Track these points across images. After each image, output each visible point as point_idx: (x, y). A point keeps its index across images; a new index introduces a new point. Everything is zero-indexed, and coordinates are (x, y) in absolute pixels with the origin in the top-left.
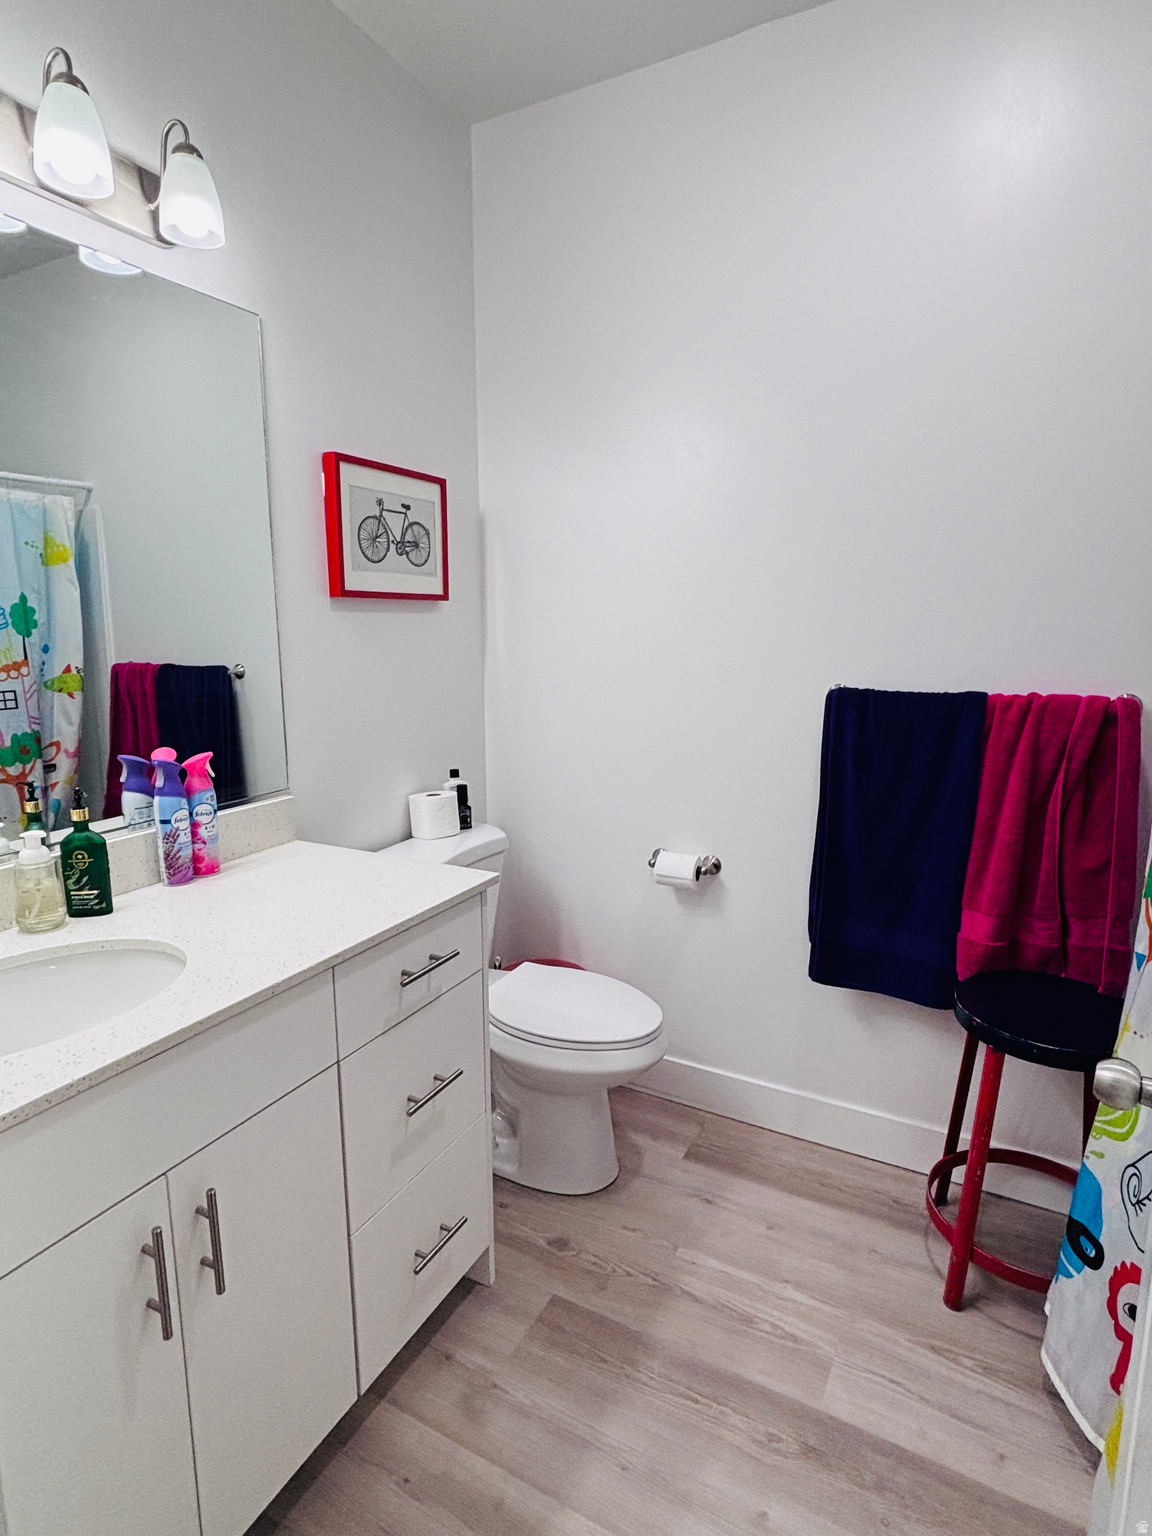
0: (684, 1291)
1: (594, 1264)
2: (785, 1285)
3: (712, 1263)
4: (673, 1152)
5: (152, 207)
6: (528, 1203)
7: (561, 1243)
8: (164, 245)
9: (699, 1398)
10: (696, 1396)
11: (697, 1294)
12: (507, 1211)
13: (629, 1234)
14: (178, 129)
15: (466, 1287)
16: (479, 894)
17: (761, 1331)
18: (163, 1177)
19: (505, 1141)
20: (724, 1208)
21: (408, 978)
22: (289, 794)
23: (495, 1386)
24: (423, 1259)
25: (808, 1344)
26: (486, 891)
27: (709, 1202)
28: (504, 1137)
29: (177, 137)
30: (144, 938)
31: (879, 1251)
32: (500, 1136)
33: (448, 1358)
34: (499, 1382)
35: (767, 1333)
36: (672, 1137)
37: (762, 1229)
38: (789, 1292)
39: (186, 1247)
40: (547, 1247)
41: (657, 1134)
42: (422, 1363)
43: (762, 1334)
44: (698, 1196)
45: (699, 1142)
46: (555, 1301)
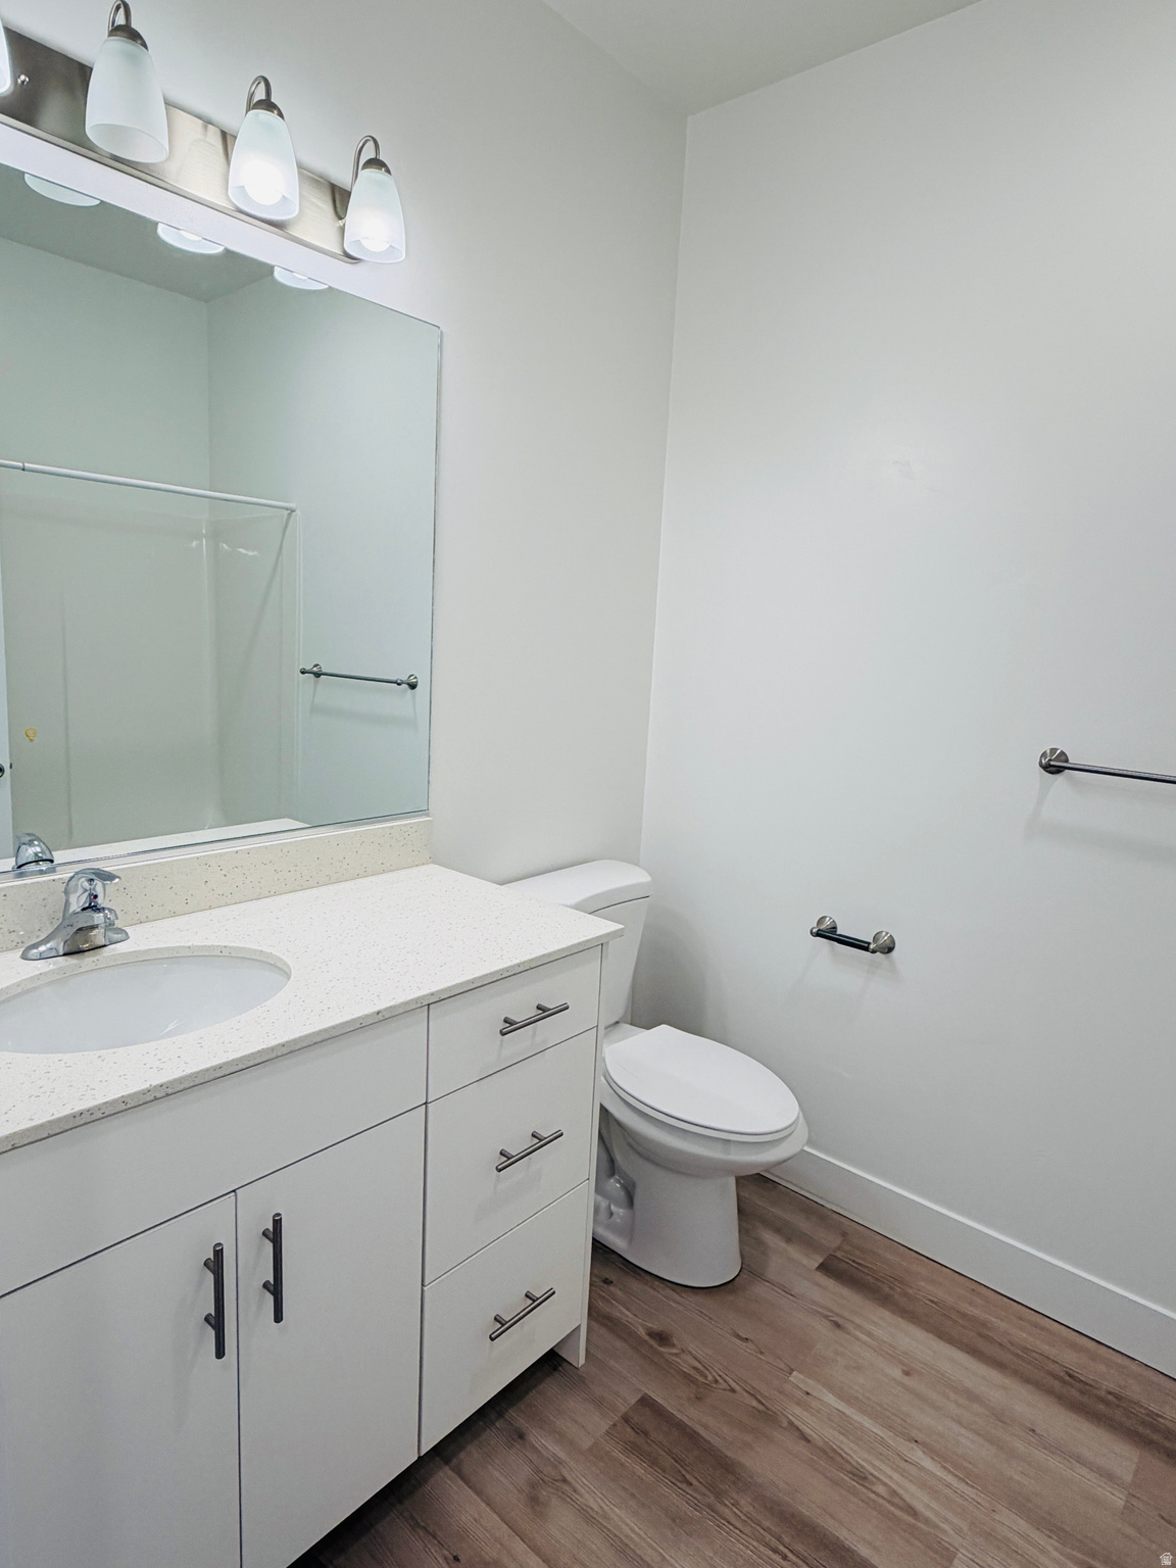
0: (791, 1423)
1: (694, 1368)
2: (914, 1445)
3: (830, 1399)
4: (805, 1261)
5: (341, 223)
6: (635, 1285)
7: (662, 1338)
8: (350, 260)
9: (790, 1555)
10: (786, 1551)
11: (807, 1431)
12: (612, 1288)
13: (739, 1342)
14: (371, 144)
15: (552, 1362)
16: (601, 945)
17: (874, 1492)
18: (233, 1194)
19: (621, 1211)
20: (857, 1338)
21: (510, 1026)
22: (428, 815)
23: (564, 1480)
24: (502, 1325)
25: (927, 1521)
26: (608, 943)
27: (838, 1325)
28: (621, 1207)
29: (368, 153)
30: (260, 948)
31: (1038, 1431)
32: (615, 1205)
33: (521, 1436)
34: (569, 1478)
35: (883, 1497)
36: (808, 1243)
37: (897, 1373)
38: (918, 1455)
39: (249, 1268)
40: (647, 1338)
41: (790, 1235)
42: (492, 1436)
43: (872, 1496)
44: (826, 1317)
45: (839, 1254)
46: (645, 1402)
